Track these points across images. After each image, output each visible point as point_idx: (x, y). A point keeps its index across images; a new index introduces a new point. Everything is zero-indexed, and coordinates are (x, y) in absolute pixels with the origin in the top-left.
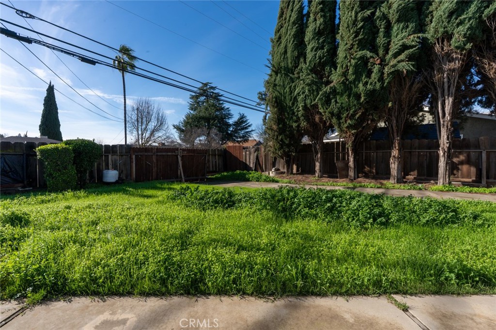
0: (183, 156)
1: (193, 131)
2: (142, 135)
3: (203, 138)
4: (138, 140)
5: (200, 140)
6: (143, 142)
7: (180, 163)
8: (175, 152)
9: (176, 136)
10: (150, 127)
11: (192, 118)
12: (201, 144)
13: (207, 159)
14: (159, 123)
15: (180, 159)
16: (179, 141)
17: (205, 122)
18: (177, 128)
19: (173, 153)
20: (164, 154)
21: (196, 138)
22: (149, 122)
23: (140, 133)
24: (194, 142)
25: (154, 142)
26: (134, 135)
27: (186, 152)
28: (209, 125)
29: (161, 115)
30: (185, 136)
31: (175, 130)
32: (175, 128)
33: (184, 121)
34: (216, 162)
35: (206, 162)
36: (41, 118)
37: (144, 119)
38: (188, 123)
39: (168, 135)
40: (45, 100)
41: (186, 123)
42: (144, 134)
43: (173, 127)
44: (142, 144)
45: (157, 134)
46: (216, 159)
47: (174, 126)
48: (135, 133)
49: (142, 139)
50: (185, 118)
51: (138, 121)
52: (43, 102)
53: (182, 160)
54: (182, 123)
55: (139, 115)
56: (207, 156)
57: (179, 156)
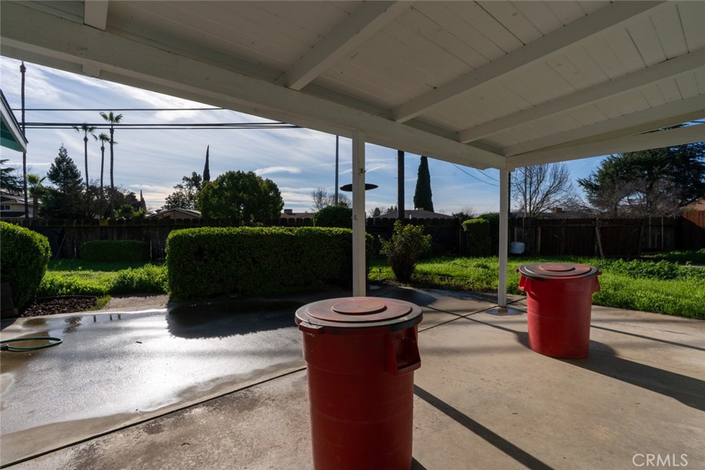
0: (602, 228)
1: (617, 186)
2: (531, 199)
3: (637, 197)
4: (524, 207)
5: (630, 201)
6: (532, 208)
7: (598, 236)
8: (591, 223)
9: (583, 198)
10: (542, 189)
11: (615, 165)
12: (631, 206)
13: (642, 232)
14: (557, 182)
15: (597, 231)
16: (589, 205)
17: (642, 170)
18: (587, 185)
19: (589, 225)
20: (576, 225)
21: (623, 198)
22: (541, 182)
23: (528, 197)
24: (617, 204)
25: (548, 208)
26: (519, 200)
27: (607, 223)
28: (650, 174)
29: (560, 170)
30: (600, 195)
31: (582, 187)
32: (582, 184)
33: (600, 171)
34: (660, 236)
35: (641, 235)
36: (415, 188)
37: (534, 179)
38: (607, 174)
39: (570, 197)
40: (419, 170)
41: (603, 175)
42: (534, 199)
43: (578, 184)
44: (530, 212)
45: (553, 198)
46: (660, 231)
47: (580, 182)
48: (521, 197)
49: (530, 206)
50: (601, 168)
51: (525, 183)
52: (418, 172)
53: (600, 233)
54: (595, 176)
55: (528, 174)
56: (642, 228)
57: (597, 228)
